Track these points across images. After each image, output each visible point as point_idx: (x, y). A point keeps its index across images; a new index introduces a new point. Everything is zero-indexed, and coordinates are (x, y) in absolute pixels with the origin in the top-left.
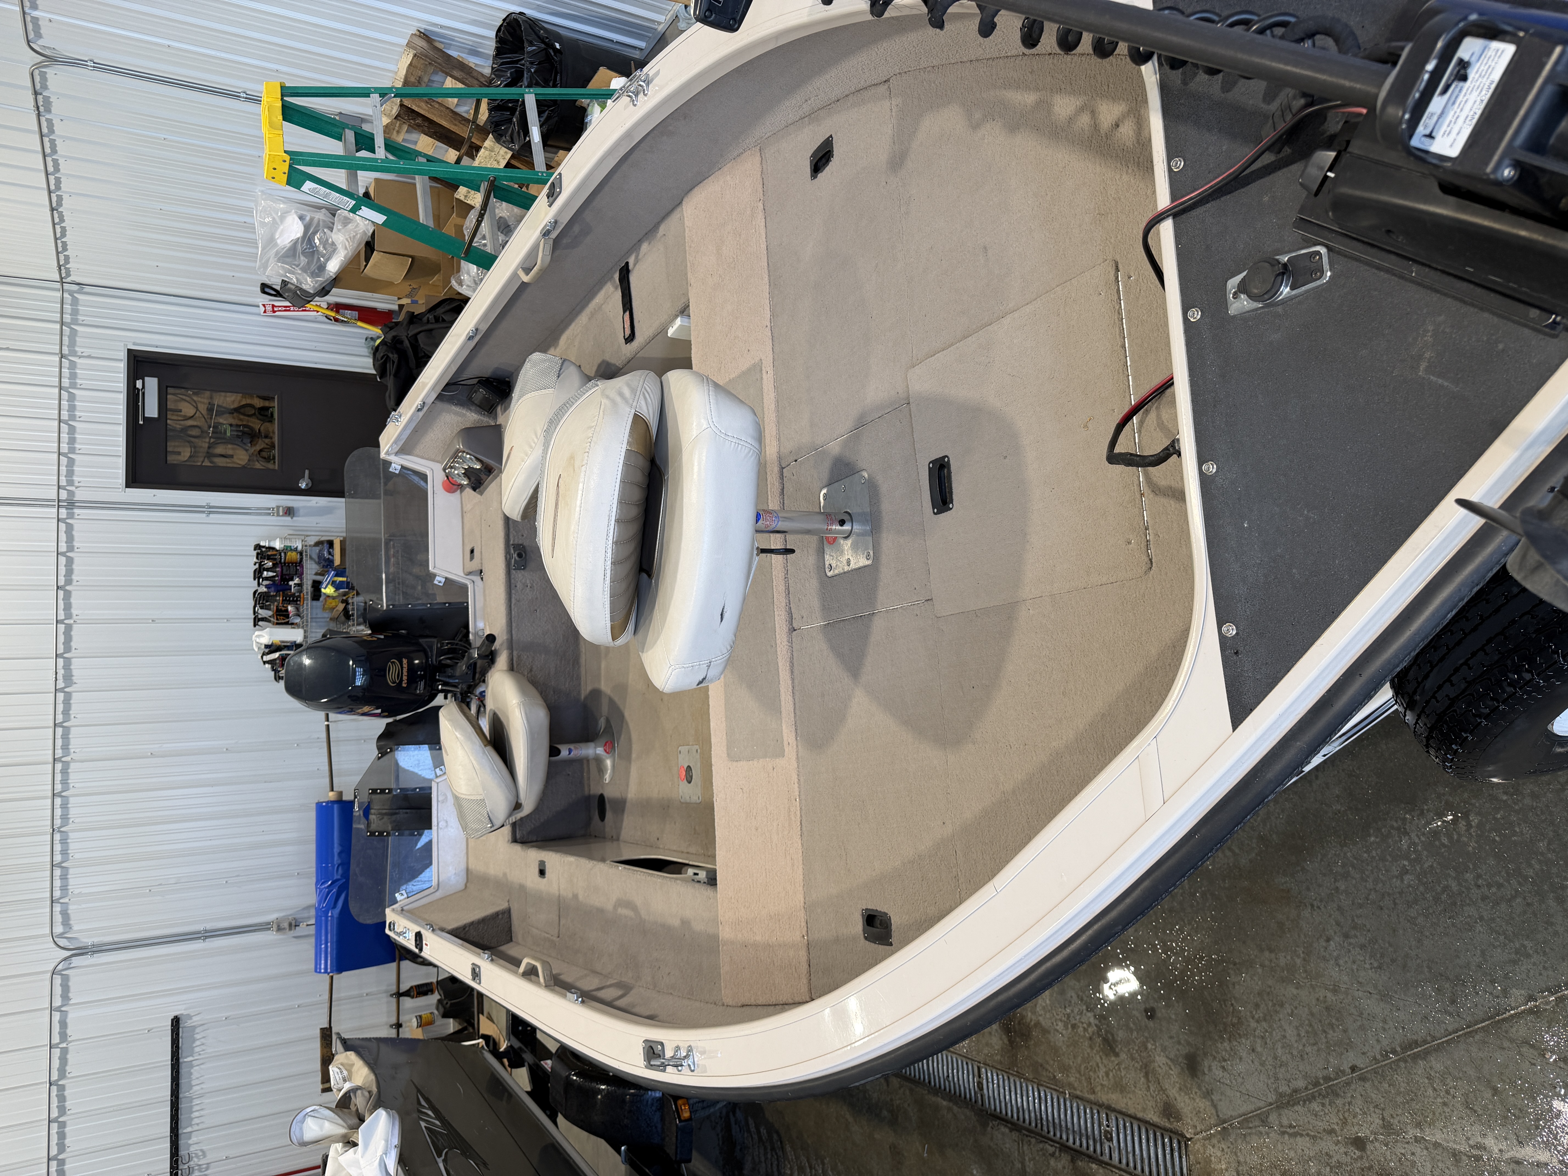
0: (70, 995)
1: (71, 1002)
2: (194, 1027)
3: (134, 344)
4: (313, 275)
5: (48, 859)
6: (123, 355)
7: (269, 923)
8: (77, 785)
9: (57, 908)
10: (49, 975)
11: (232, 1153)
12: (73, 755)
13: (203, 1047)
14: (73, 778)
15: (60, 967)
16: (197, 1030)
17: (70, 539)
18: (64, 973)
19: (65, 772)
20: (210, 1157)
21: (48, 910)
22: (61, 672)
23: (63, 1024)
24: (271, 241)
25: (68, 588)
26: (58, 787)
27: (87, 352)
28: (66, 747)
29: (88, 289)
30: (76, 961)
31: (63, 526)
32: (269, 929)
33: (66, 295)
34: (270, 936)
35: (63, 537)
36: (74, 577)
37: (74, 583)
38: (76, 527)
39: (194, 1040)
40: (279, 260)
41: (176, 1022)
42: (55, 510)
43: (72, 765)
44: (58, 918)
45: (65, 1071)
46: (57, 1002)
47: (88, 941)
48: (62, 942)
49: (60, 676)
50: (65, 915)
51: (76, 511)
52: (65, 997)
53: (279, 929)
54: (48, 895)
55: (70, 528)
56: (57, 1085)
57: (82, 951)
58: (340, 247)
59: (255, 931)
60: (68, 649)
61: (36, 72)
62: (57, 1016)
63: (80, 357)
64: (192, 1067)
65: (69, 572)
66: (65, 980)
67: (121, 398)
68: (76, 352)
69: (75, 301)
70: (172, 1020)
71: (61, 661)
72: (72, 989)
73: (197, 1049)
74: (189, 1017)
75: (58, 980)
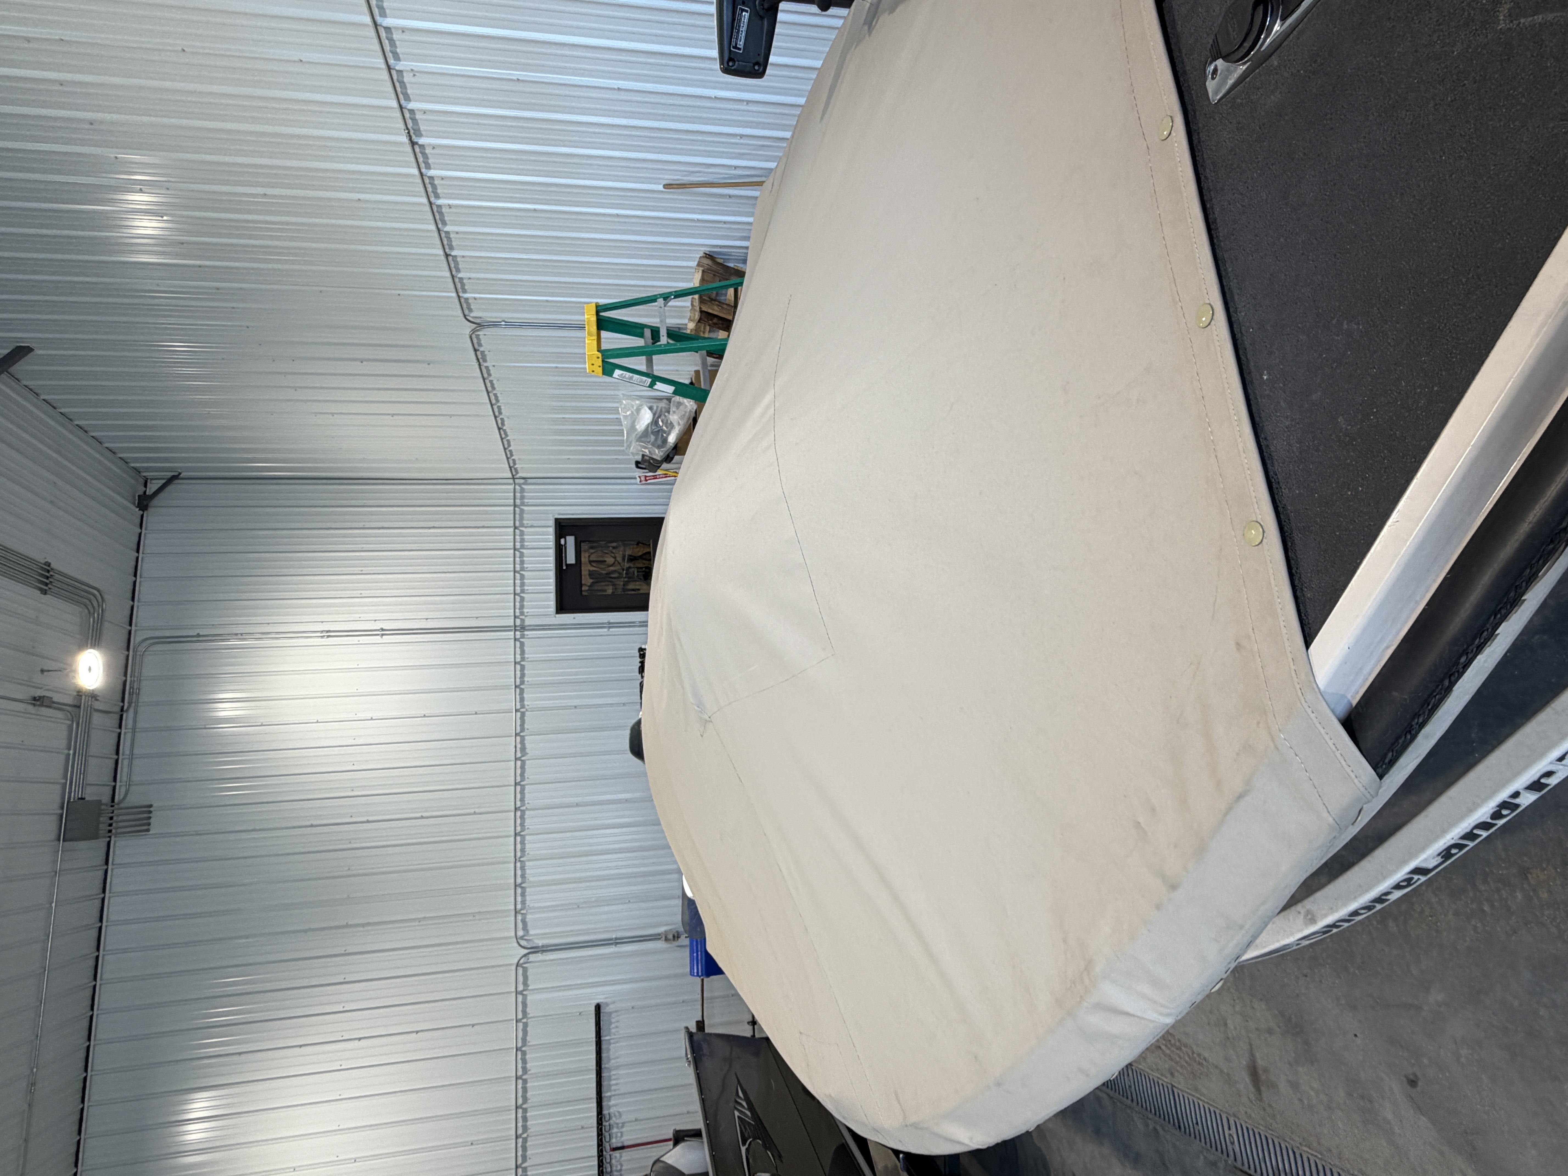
0: (529, 982)
1: (530, 988)
2: (611, 1013)
3: (559, 514)
4: (659, 447)
5: (512, 881)
6: (552, 523)
7: (659, 935)
8: (530, 827)
9: (519, 917)
10: (514, 967)
11: (640, 1116)
12: (527, 805)
13: (617, 1030)
14: (527, 822)
15: (521, 962)
16: (613, 1015)
17: (523, 652)
18: (525, 965)
19: (522, 817)
20: (625, 1118)
21: (513, 918)
22: (519, 746)
23: (524, 1004)
24: (632, 428)
25: (522, 687)
26: (519, 829)
27: (530, 523)
28: (522, 800)
29: (530, 481)
30: (532, 958)
31: (518, 644)
32: (660, 939)
33: (517, 487)
34: (660, 945)
35: (518, 651)
36: (526, 679)
37: (526, 683)
38: (526, 644)
39: (611, 1023)
40: (637, 441)
41: (598, 1008)
42: (512, 633)
43: (527, 813)
44: (520, 925)
45: (526, 1040)
46: (520, 988)
47: (540, 943)
48: (523, 943)
49: (518, 749)
50: (524, 921)
51: (526, 633)
52: (525, 984)
53: (667, 940)
54: (513, 907)
55: (522, 645)
56: (521, 1051)
57: (536, 950)
58: (675, 424)
59: (650, 940)
60: (523, 730)
61: (474, 336)
62: (520, 998)
63: (526, 527)
64: (610, 1044)
65: (523, 675)
66: (525, 970)
67: (552, 552)
68: (523, 524)
69: (522, 491)
70: (596, 1007)
71: (518, 738)
72: (530, 978)
73: (613, 1031)
74: (607, 1004)
75: (520, 971)
